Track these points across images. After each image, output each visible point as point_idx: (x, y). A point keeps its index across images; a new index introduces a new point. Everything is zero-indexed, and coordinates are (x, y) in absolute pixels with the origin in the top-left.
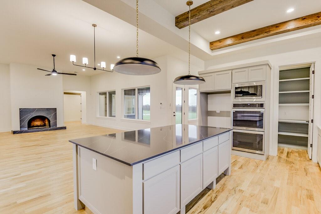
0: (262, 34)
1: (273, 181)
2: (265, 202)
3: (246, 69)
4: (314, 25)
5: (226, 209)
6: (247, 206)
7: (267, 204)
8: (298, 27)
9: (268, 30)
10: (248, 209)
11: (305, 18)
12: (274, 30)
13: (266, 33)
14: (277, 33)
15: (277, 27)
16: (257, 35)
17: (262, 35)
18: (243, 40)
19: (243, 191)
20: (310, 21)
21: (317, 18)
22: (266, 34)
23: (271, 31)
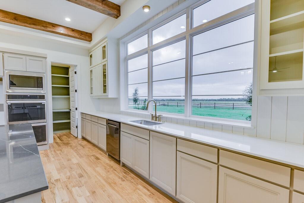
0: (39, 25)
1: (71, 160)
2: (81, 176)
3: (24, 57)
4: (79, 39)
5: (62, 200)
6: (74, 186)
7: (83, 176)
8: (69, 35)
9: (45, 25)
10: (77, 188)
11: (74, 30)
12: (51, 28)
13: (43, 26)
14: (53, 31)
15: (54, 26)
16: (34, 24)
17: (39, 27)
18: (16, 22)
19: (59, 179)
20: (77, 35)
21: (81, 35)
22: (43, 28)
23: (48, 27)
